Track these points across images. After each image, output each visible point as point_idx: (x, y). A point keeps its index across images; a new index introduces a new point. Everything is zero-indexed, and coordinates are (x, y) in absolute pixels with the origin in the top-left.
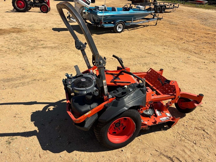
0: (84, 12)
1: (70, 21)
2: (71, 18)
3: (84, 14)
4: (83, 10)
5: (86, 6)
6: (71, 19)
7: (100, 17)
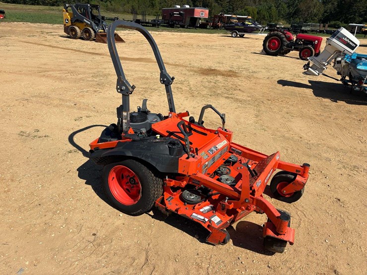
0: (337, 61)
1: (308, 73)
2: (309, 67)
3: (338, 63)
4: (338, 57)
5: (346, 52)
6: (310, 69)
7: (361, 73)
